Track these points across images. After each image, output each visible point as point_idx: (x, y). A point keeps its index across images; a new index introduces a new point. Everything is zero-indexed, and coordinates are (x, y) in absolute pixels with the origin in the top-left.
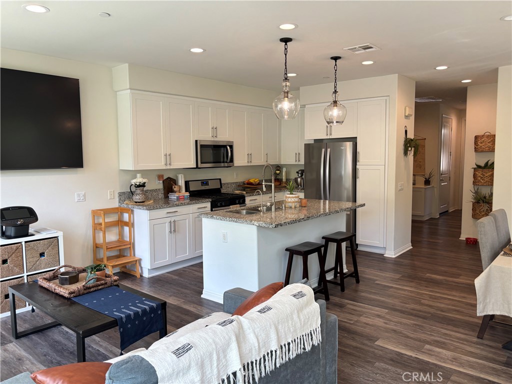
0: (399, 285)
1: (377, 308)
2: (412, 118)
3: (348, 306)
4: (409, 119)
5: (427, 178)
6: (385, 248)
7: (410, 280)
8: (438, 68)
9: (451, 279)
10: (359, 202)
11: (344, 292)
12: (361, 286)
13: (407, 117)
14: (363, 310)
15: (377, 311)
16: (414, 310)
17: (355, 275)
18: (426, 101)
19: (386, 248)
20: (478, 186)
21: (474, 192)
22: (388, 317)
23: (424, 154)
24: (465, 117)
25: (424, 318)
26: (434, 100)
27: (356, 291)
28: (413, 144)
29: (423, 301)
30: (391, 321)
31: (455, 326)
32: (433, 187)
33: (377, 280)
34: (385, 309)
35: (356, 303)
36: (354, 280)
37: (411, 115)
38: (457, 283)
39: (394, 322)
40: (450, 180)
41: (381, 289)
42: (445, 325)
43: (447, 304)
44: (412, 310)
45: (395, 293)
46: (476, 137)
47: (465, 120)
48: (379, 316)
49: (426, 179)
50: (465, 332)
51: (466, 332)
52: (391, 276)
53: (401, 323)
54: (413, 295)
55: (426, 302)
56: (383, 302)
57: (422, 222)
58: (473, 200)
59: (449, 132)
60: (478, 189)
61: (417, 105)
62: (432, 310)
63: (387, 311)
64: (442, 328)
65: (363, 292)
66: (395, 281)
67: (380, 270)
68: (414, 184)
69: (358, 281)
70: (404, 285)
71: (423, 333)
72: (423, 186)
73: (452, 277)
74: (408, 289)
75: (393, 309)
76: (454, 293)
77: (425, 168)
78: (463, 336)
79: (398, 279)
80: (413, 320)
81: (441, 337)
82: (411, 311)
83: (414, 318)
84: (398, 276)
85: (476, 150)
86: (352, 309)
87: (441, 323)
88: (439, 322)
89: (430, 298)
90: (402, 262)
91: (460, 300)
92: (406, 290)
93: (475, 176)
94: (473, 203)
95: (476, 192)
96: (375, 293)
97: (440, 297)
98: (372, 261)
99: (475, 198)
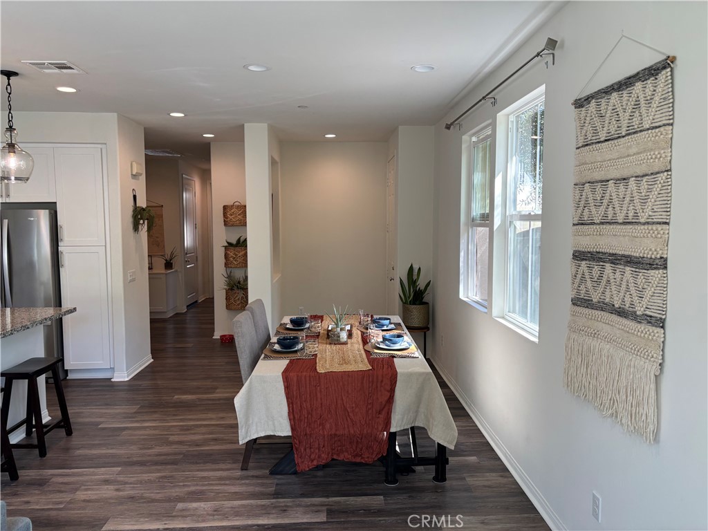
0: (137, 421)
1: (103, 469)
2: (143, 178)
3: (54, 479)
4: (138, 179)
5: (168, 259)
6: (112, 369)
7: (153, 410)
8: (172, 114)
9: (205, 396)
10: (66, 304)
11: (44, 456)
12: (76, 439)
13: (134, 176)
14: (81, 478)
15: (103, 474)
16: (160, 455)
17: (64, 424)
18: (161, 155)
19: (114, 368)
20: (230, 269)
21: (226, 276)
22: (121, 478)
23: (162, 226)
24: (210, 179)
25: (174, 463)
26: (170, 155)
27: (67, 449)
28: (146, 215)
29: (172, 438)
30: (126, 483)
31: (214, 462)
32: (176, 271)
33: (101, 423)
34: (117, 467)
35: (68, 471)
36: (62, 432)
37: (141, 174)
38: (213, 400)
39: (131, 484)
40: (197, 260)
41: (109, 436)
42: (202, 465)
43: (204, 434)
44: (157, 455)
45: (130, 436)
46: (225, 208)
47: (211, 184)
48: (107, 482)
49: (166, 260)
50: (226, 467)
51: (229, 466)
52: (123, 411)
53: (141, 482)
54: (157, 432)
55: (176, 438)
56: (113, 456)
57: (164, 321)
58: (226, 287)
59: (192, 196)
60: (231, 272)
61: (149, 160)
62: (184, 449)
63: (120, 469)
64: (198, 470)
65: (79, 449)
66: (130, 418)
67: (107, 405)
68: (150, 269)
69: (69, 433)
70: (144, 421)
71: (174, 486)
72: (163, 271)
73: (206, 393)
74: (150, 425)
75: (129, 463)
76: (210, 415)
77: (164, 246)
78: (225, 474)
79: (135, 413)
80: (159, 471)
81: (197, 485)
82: (155, 458)
83: (159, 467)
84: (134, 409)
85: (226, 224)
86: (62, 483)
87: (197, 463)
88: (193, 463)
89: (181, 430)
90: (140, 385)
91: (218, 423)
92: (147, 427)
93: (226, 256)
94: (226, 291)
95: (229, 277)
96: (100, 446)
97: (193, 425)
98: (91, 394)
99: (229, 284)
